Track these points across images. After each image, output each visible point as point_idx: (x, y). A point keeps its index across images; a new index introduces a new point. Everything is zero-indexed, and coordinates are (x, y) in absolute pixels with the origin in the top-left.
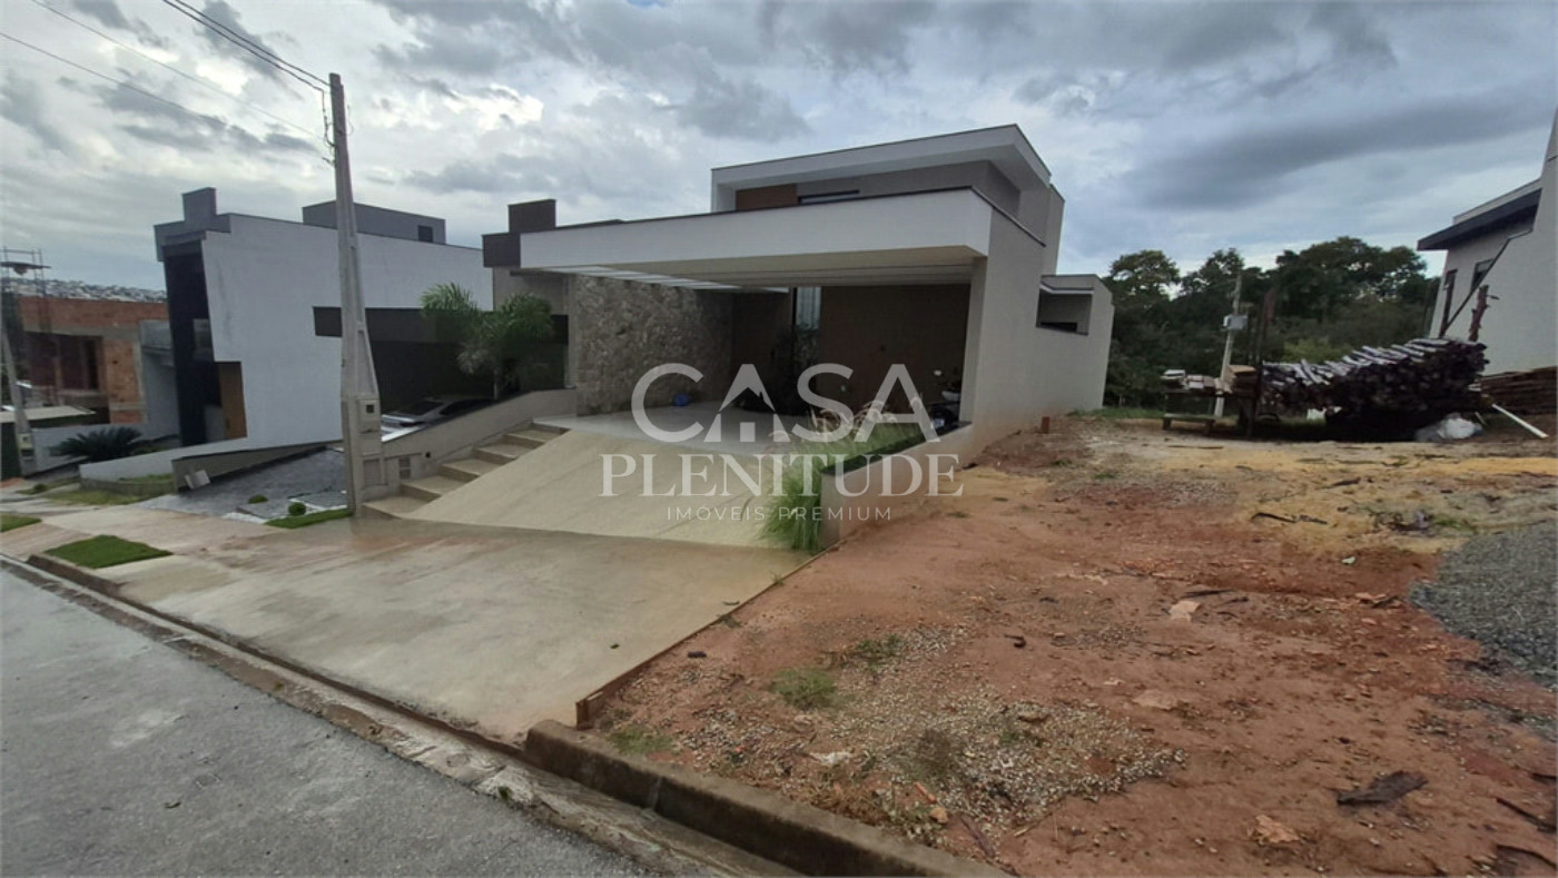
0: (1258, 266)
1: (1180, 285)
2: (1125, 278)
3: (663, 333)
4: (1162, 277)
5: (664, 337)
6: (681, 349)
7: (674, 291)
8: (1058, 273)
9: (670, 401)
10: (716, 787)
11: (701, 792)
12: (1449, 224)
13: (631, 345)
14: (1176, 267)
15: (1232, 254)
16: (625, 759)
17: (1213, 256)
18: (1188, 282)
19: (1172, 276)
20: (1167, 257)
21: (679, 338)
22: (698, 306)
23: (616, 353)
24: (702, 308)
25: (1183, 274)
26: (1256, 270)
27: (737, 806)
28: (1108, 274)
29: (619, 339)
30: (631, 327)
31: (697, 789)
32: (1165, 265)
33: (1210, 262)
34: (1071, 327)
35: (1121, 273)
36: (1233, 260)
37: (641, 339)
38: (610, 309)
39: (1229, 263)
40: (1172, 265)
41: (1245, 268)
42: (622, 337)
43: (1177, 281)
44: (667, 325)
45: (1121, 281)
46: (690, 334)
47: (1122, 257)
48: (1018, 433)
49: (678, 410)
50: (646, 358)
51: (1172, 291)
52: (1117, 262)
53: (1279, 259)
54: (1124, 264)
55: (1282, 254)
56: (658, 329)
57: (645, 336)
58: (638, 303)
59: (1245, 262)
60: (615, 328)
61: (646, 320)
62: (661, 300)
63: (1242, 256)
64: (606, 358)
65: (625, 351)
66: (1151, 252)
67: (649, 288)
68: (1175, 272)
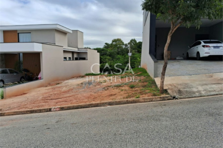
2: (115, 44)
18: (126, 45)
28: (111, 43)
32: (122, 41)
33: (131, 41)
34: (84, 59)
36: (135, 41)
54: (114, 41)
66: (119, 39)
68: (123, 43)
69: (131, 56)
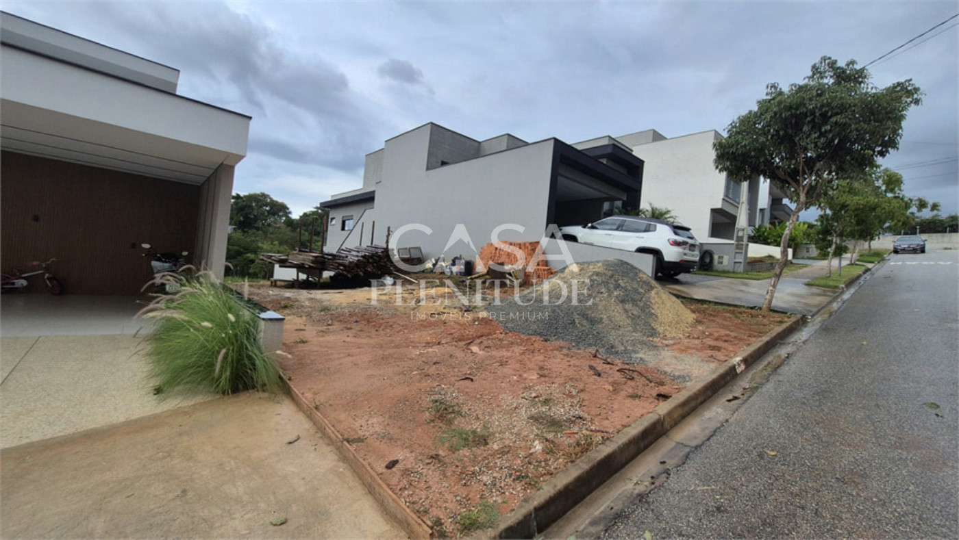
10: (555, 486)
11: (555, 495)
12: (329, 199)
16: (503, 526)
27: (570, 484)
31: (552, 495)
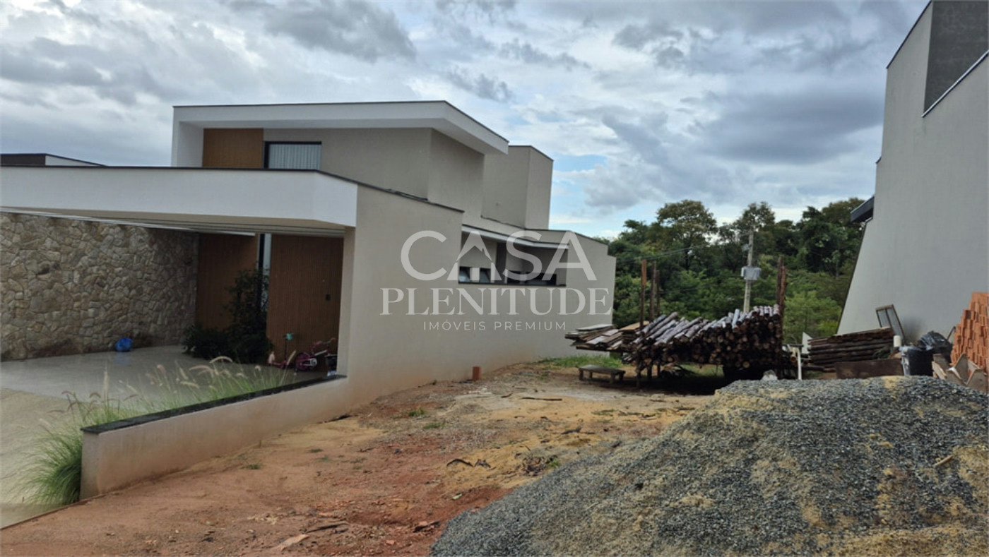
0: (790, 219)
1: (718, 234)
2: (670, 225)
3: (102, 273)
4: (702, 227)
5: (102, 278)
6: (126, 290)
7: (118, 229)
8: (551, 228)
9: (110, 345)
13: (56, 285)
14: (713, 218)
15: (763, 208)
17: (748, 209)
18: (725, 232)
19: (710, 224)
20: (706, 208)
21: (124, 278)
22: (151, 244)
23: (34, 295)
24: (155, 247)
25: (719, 224)
26: (787, 223)
28: (656, 221)
29: (39, 279)
30: (57, 266)
33: (746, 214)
35: (666, 220)
36: (765, 212)
37: (71, 279)
38: (29, 247)
39: (763, 216)
40: (709, 215)
41: (777, 220)
42: (42, 277)
43: (714, 230)
44: (108, 265)
45: (667, 228)
46: (139, 274)
47: (666, 206)
48: (434, 384)
49: (119, 356)
50: (78, 299)
51: (713, 239)
52: (662, 209)
53: (805, 214)
54: (669, 212)
55: (806, 210)
56: (95, 269)
57: (77, 276)
58: (67, 241)
59: (775, 216)
60: (35, 267)
61: (79, 260)
62: (101, 238)
63: (773, 210)
64: (21, 300)
65: (47, 292)
66: (691, 203)
67: (83, 224)
68: (713, 222)
69: (752, 283)
